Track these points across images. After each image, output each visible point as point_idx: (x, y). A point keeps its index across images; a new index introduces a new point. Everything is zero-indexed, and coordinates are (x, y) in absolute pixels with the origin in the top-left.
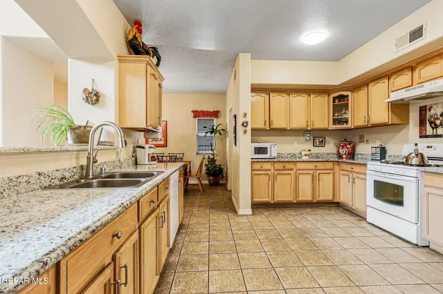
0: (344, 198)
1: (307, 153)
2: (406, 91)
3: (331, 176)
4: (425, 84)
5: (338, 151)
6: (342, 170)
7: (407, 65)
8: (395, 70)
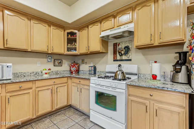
0: (74, 102)
1: (47, 71)
2: (110, 31)
3: (66, 87)
4: (122, 27)
5: (70, 69)
6: (73, 82)
7: (111, 14)
8: (104, 17)
